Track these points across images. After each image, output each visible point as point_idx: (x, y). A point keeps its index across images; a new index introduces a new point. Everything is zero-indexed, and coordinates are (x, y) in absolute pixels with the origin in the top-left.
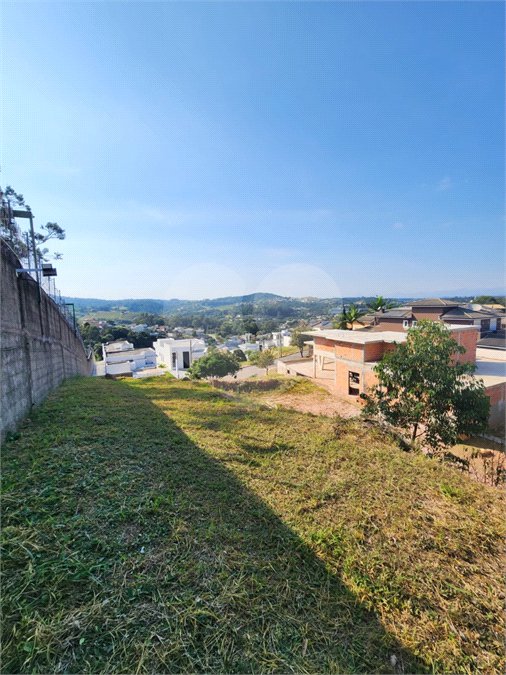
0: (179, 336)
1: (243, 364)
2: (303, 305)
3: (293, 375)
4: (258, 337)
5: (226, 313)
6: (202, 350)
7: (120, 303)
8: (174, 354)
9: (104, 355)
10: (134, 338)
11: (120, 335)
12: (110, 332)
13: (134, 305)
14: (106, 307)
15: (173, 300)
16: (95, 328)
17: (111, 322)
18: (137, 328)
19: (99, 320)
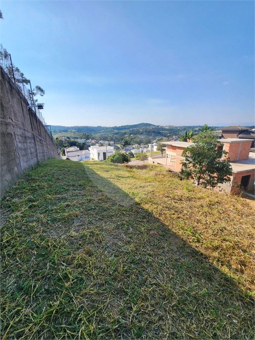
0: (102, 145)
1: (132, 159)
2: (166, 130)
3: (156, 164)
4: (141, 146)
5: (125, 133)
6: (112, 152)
7: (72, 128)
8: (99, 153)
9: (66, 153)
10: (80, 146)
11: (73, 144)
12: (68, 143)
13: (79, 129)
14: (66, 130)
15: (98, 127)
16: (61, 141)
17: (68, 138)
18: (81, 141)
19: (63, 137)
